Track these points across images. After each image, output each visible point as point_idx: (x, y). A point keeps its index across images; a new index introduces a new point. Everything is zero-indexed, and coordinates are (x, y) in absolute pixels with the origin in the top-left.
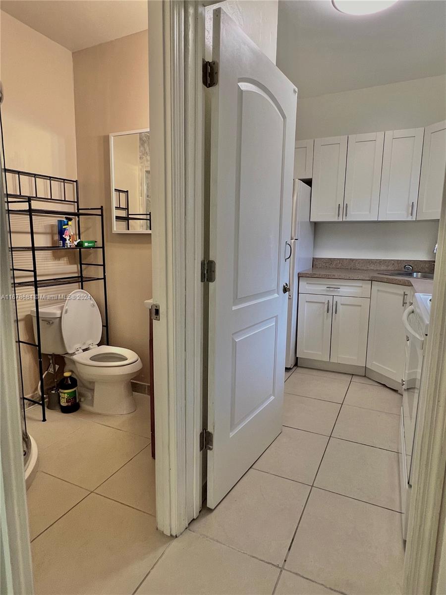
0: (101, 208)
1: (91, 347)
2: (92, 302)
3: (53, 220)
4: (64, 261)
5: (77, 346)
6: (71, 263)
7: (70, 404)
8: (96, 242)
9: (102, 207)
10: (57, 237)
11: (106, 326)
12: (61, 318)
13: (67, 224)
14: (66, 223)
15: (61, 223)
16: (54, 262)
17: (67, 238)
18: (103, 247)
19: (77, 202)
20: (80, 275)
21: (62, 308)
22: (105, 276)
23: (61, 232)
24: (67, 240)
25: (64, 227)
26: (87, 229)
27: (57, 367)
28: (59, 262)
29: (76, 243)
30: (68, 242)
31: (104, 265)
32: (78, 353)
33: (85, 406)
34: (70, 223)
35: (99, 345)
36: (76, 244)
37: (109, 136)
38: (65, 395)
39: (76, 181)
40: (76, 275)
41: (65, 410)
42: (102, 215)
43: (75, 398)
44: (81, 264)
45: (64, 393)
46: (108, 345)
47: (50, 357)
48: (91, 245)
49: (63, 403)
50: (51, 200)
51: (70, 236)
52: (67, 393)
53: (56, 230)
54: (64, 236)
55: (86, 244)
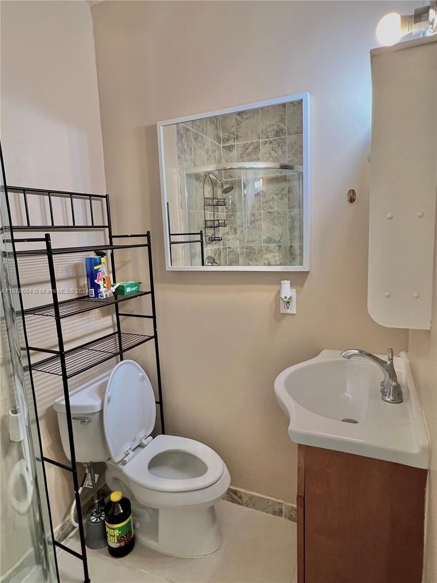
0: (148, 235)
1: (145, 442)
2: (141, 374)
3: (79, 258)
4: (95, 313)
5: (127, 447)
6: (104, 315)
7: (123, 544)
8: (140, 283)
9: (148, 232)
10: (85, 281)
11: (160, 403)
12: (101, 412)
13: (100, 263)
14: (98, 261)
15: (92, 263)
16: (81, 319)
17: (101, 283)
18: (152, 292)
19: (109, 227)
20: (117, 330)
21: (102, 391)
22: (155, 332)
23: (92, 276)
24: (102, 286)
25: (96, 268)
26: (124, 264)
27: (97, 476)
28: (89, 317)
29: (113, 289)
30: (102, 289)
31: (154, 317)
32: (130, 460)
33: (144, 539)
34: (103, 260)
35: (154, 435)
36: (114, 291)
37: (155, 126)
38: (115, 532)
39: (106, 197)
40: (111, 331)
41: (116, 553)
42: (149, 245)
43: (130, 532)
44: (118, 315)
45: (114, 529)
46: (163, 433)
47: (86, 466)
48: (134, 289)
49: (114, 543)
50: (74, 228)
51: (104, 280)
52: (119, 529)
53: (84, 271)
54: (96, 281)
55: (128, 290)
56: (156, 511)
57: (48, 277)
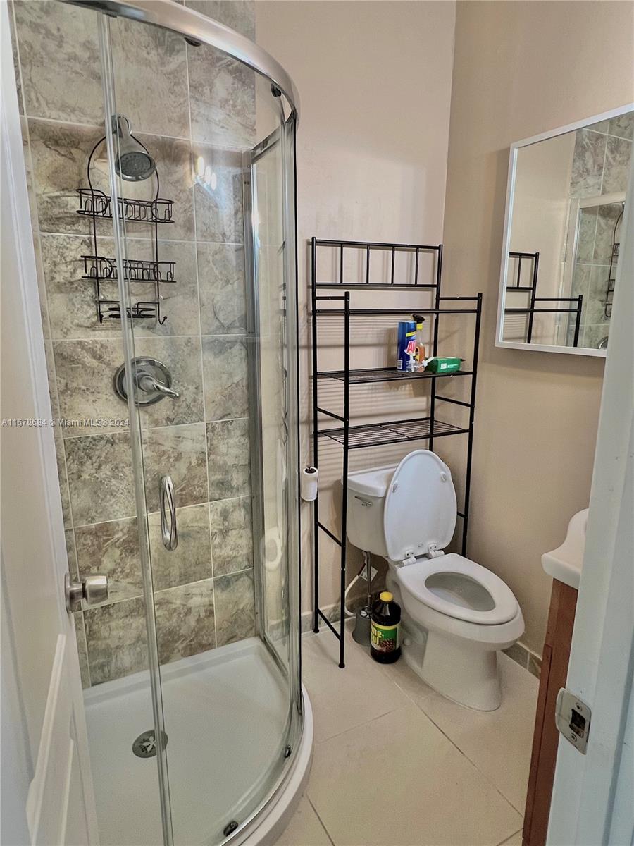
0: (479, 298)
1: (432, 553)
2: (443, 473)
3: (393, 322)
4: (405, 390)
5: (409, 549)
6: (417, 394)
7: (384, 650)
8: (462, 360)
9: (480, 295)
10: (395, 351)
11: (464, 515)
12: (384, 498)
13: (415, 330)
14: (412, 327)
15: (404, 328)
16: (387, 394)
17: (412, 354)
18: (474, 373)
19: (438, 286)
20: (430, 416)
21: (389, 478)
22: (471, 426)
23: (403, 344)
24: (411, 358)
25: (408, 335)
26: (450, 335)
27: (374, 572)
28: (396, 393)
29: (425, 363)
30: (412, 361)
31: (472, 406)
32: (408, 564)
33: (408, 656)
34: (419, 326)
35: (447, 551)
36: (426, 365)
37: (509, 149)
38: (379, 632)
39: (439, 248)
40: (424, 415)
41: (379, 657)
42: (478, 312)
43: (393, 641)
44: (433, 397)
45: (377, 629)
46: (464, 555)
47: (365, 555)
48: (452, 366)
49: (375, 644)
50: (392, 286)
51: (417, 350)
52: (383, 631)
53: (395, 340)
54: (406, 351)
55: (444, 366)
56: (425, 631)
57: (343, 342)
